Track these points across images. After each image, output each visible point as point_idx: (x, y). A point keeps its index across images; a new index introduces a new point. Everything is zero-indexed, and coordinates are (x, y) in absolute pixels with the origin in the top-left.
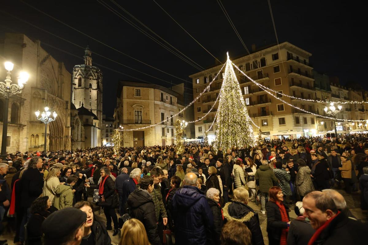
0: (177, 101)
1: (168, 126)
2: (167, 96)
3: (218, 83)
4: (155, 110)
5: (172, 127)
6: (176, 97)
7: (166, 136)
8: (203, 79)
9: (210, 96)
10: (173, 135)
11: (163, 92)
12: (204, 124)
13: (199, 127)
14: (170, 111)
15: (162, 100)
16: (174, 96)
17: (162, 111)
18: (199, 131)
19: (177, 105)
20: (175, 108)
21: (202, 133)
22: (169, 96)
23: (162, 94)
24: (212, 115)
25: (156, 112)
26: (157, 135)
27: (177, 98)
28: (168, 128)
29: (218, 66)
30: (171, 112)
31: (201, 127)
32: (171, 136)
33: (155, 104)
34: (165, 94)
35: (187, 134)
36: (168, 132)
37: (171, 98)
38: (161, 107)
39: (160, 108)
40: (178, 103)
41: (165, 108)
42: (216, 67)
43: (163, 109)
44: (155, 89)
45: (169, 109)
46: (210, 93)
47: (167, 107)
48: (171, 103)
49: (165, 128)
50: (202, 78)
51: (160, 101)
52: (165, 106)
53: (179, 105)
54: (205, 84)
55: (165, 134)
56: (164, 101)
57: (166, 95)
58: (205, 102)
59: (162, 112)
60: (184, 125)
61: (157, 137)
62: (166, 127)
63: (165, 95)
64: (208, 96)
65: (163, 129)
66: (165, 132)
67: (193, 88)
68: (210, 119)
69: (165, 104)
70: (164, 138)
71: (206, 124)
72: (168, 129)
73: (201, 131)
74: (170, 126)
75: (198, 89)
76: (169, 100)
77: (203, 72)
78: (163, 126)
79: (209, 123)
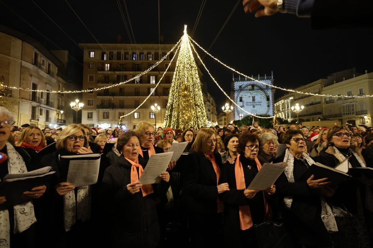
0: (58, 72)
1: (42, 105)
2: (43, 61)
3: (121, 64)
4: (22, 76)
5: (47, 107)
6: (57, 66)
7: (38, 120)
8: (101, 54)
9: (108, 77)
10: (48, 119)
11: (38, 52)
12: (97, 109)
13: (88, 113)
14: (46, 83)
15: (35, 63)
16: (53, 64)
17: (34, 80)
18: (88, 117)
19: (57, 78)
20: (54, 80)
21: (92, 120)
22: (47, 62)
23: (36, 55)
24: (109, 100)
25: (23, 80)
26: (22, 116)
27: (57, 68)
28: (42, 108)
29: (123, 45)
30: (48, 85)
31: (92, 113)
32: (45, 120)
33: (23, 67)
34: (40, 56)
35: (66, 121)
36: (41, 114)
37: (49, 65)
38: (33, 74)
39: (31, 75)
40: (58, 75)
41: (40, 77)
42: (120, 45)
43: (36, 77)
44: (24, 42)
45: (45, 81)
46: (109, 72)
47: (42, 77)
48: (49, 72)
49: (37, 108)
50: (100, 52)
51: (33, 64)
52: (39, 74)
53: (60, 79)
54: (102, 61)
55: (36, 116)
56: (39, 66)
57: (43, 58)
58: (101, 83)
59: (34, 82)
60: (77, 106)
61: (22, 120)
62: (38, 106)
63: (41, 59)
64: (105, 77)
65: (34, 109)
66: (37, 114)
67: (84, 61)
68: (106, 104)
69: (39, 70)
70: (34, 123)
71: (100, 109)
72: (41, 110)
73: (91, 117)
74: (45, 106)
75: (91, 65)
76: (46, 67)
77: (101, 45)
78: (35, 104)
79: (104, 109)
